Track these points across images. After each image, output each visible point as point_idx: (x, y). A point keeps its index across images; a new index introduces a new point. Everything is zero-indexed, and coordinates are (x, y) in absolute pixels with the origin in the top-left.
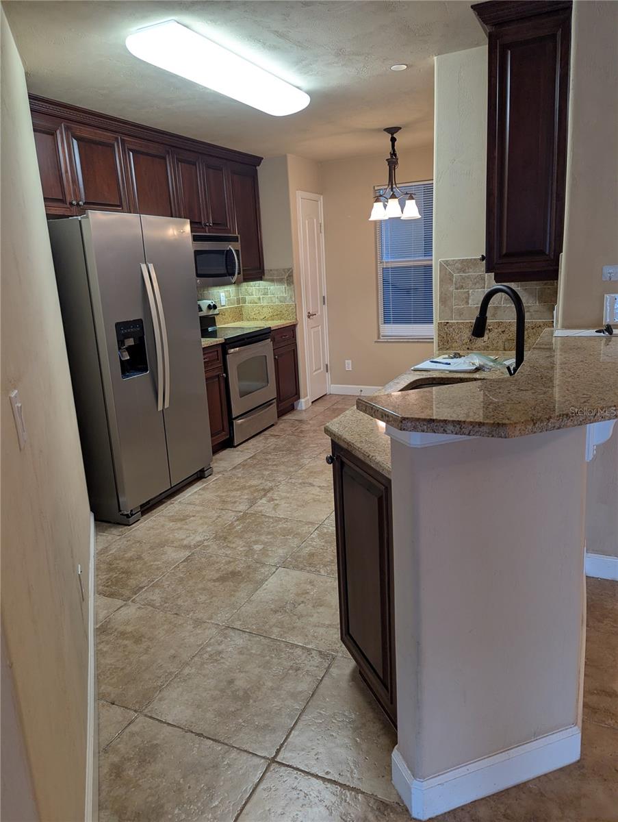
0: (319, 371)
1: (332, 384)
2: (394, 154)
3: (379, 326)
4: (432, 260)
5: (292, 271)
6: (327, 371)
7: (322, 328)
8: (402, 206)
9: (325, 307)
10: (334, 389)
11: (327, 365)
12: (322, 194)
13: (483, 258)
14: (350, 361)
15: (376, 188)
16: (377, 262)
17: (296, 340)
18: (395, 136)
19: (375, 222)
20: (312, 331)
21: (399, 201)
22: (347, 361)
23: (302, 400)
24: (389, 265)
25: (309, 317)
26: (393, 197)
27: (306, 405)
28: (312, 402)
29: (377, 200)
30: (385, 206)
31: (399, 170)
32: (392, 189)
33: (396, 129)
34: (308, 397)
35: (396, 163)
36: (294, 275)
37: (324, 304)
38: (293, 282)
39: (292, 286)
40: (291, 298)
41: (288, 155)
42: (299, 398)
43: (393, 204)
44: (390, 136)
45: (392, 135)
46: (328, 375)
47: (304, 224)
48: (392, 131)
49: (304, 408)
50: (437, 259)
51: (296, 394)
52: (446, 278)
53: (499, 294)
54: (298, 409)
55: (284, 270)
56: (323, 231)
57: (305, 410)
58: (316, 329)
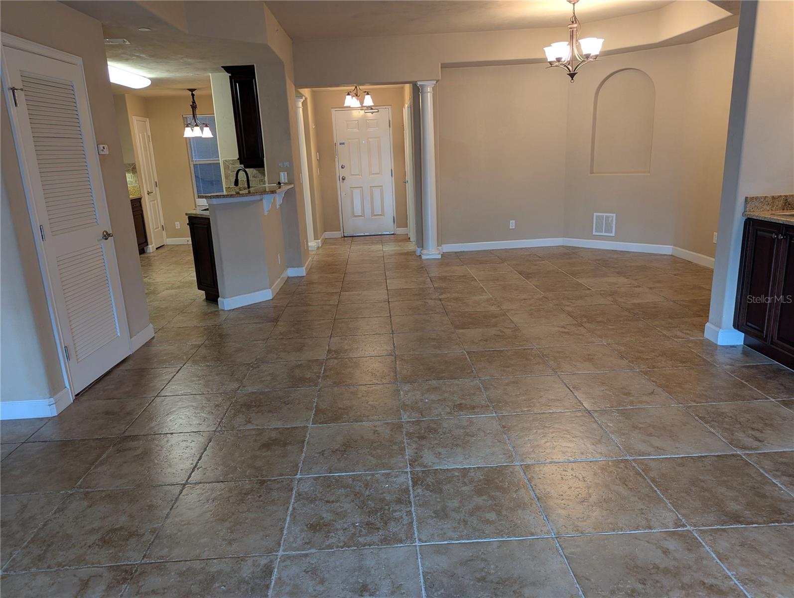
0: (157, 229)
1: (167, 238)
2: (194, 102)
3: (195, 200)
4: (219, 160)
5: (135, 165)
6: (163, 230)
7: (157, 202)
8: (202, 130)
9: (157, 189)
10: (169, 241)
11: (163, 226)
12: (148, 117)
13: (238, 159)
14: (178, 223)
15: (184, 116)
16: (189, 162)
17: (142, 208)
18: (193, 93)
19: (186, 138)
20: (151, 203)
21: (200, 128)
22: (176, 223)
23: (150, 246)
24: (198, 163)
25: (148, 194)
26: (197, 125)
27: (153, 250)
28: (157, 249)
29: (187, 126)
30: (192, 130)
31: (197, 111)
32: (195, 122)
33: (194, 90)
34: (154, 245)
35: (196, 107)
36: (137, 168)
37: (157, 186)
38: (136, 172)
39: (136, 174)
40: (136, 182)
41: (126, 95)
42: (147, 245)
43: (197, 129)
44: (191, 93)
45: (192, 92)
46: (164, 233)
47: (139, 136)
48: (192, 90)
49: (151, 251)
50: (221, 159)
51: (145, 242)
52: (226, 168)
53: (241, 171)
54: (148, 251)
55: (129, 165)
56: (151, 140)
57: (153, 252)
58: (153, 202)
